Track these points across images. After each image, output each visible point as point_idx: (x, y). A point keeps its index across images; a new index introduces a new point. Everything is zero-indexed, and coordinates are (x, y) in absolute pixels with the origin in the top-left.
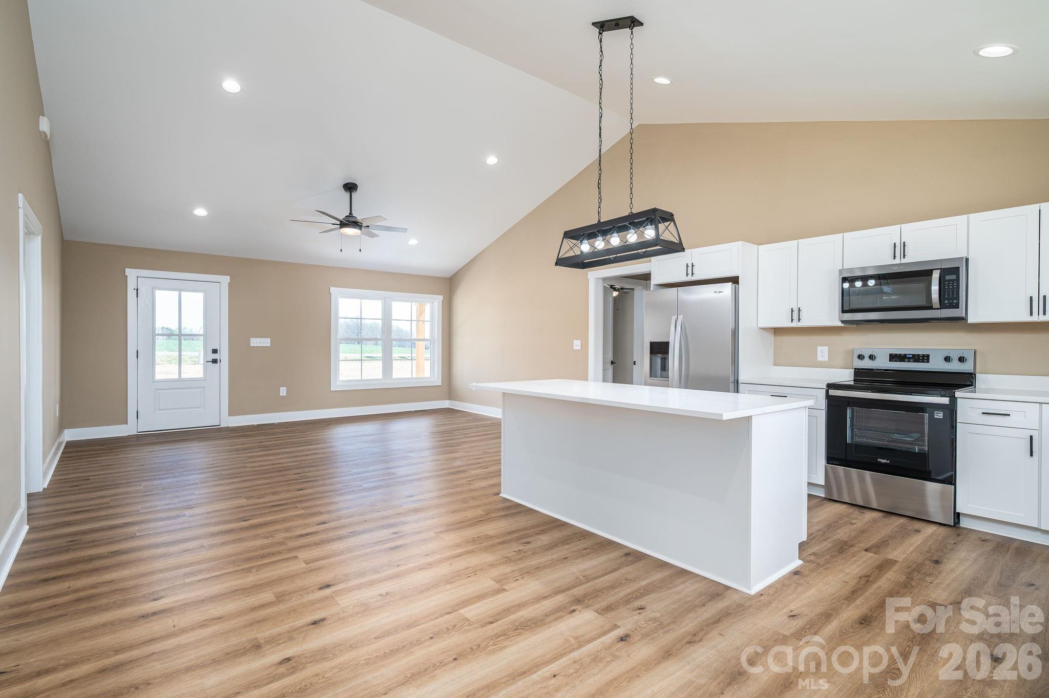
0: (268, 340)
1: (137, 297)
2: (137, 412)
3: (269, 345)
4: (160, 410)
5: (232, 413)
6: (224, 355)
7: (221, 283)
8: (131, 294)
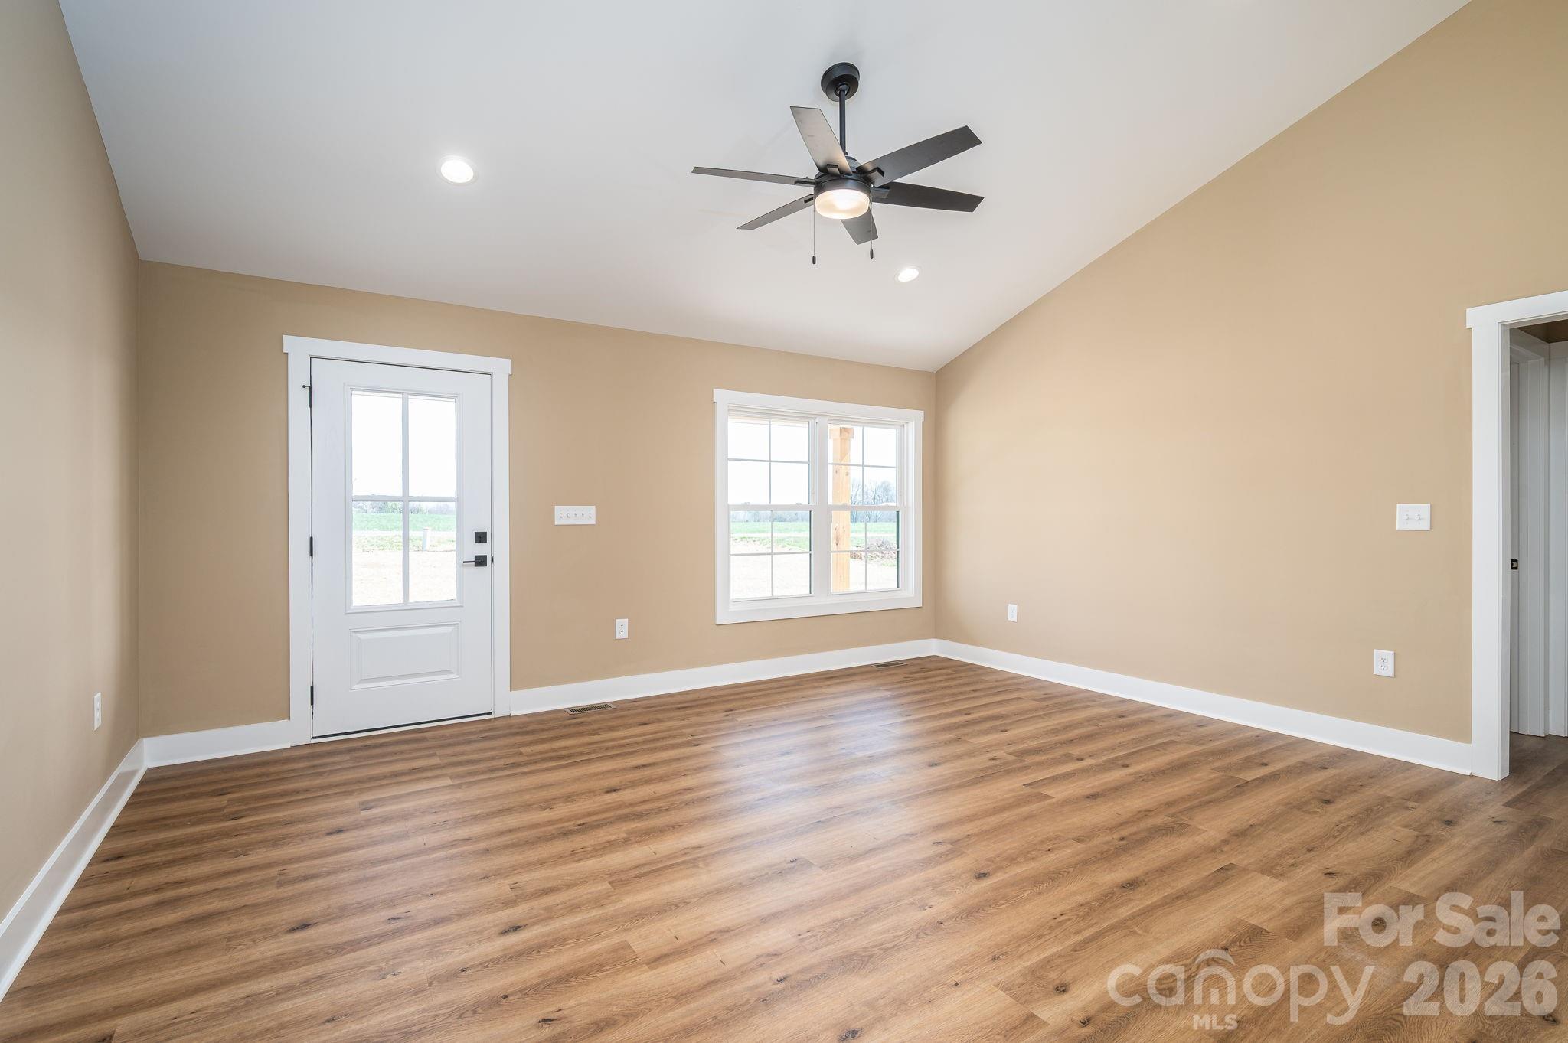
0: (591, 510)
1: (311, 406)
2: (312, 688)
3: (593, 521)
4: (363, 681)
5: (518, 681)
6: (499, 547)
7: (494, 375)
8: (297, 398)
